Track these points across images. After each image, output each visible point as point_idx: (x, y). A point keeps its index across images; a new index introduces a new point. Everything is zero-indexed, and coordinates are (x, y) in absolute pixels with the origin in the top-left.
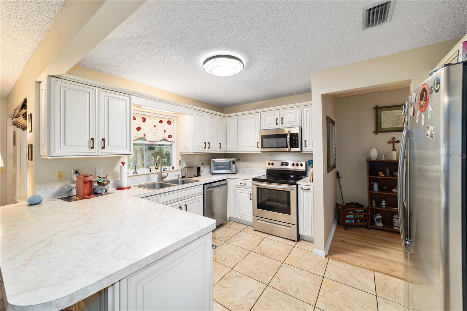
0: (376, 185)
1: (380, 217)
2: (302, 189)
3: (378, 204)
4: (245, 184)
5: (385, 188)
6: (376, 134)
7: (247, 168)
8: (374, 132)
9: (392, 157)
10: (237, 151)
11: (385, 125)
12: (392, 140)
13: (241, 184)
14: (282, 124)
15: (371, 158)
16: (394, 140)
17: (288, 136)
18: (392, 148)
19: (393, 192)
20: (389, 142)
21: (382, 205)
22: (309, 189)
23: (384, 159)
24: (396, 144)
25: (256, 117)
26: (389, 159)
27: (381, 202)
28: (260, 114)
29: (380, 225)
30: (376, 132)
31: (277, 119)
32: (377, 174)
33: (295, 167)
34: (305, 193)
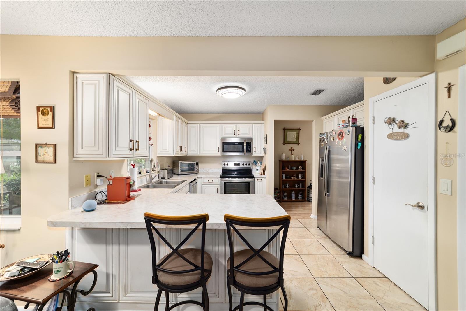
0: (284, 176)
1: (286, 194)
2: (257, 180)
3: (285, 187)
4: (213, 181)
5: (288, 177)
6: (284, 145)
7: (203, 169)
8: (283, 144)
9: (292, 159)
10: (198, 154)
11: (288, 140)
12: (291, 149)
13: (208, 181)
14: (239, 135)
15: (282, 159)
16: (292, 149)
17: (245, 144)
18: (291, 153)
19: (292, 179)
20: (290, 150)
21: (287, 187)
22: (261, 180)
23: (288, 160)
24: (293, 151)
25: (218, 127)
26: (290, 160)
27: (286, 185)
28: (221, 125)
29: (286, 199)
30: (284, 144)
31: (235, 131)
32: (285, 169)
33: (245, 166)
34: (259, 182)
